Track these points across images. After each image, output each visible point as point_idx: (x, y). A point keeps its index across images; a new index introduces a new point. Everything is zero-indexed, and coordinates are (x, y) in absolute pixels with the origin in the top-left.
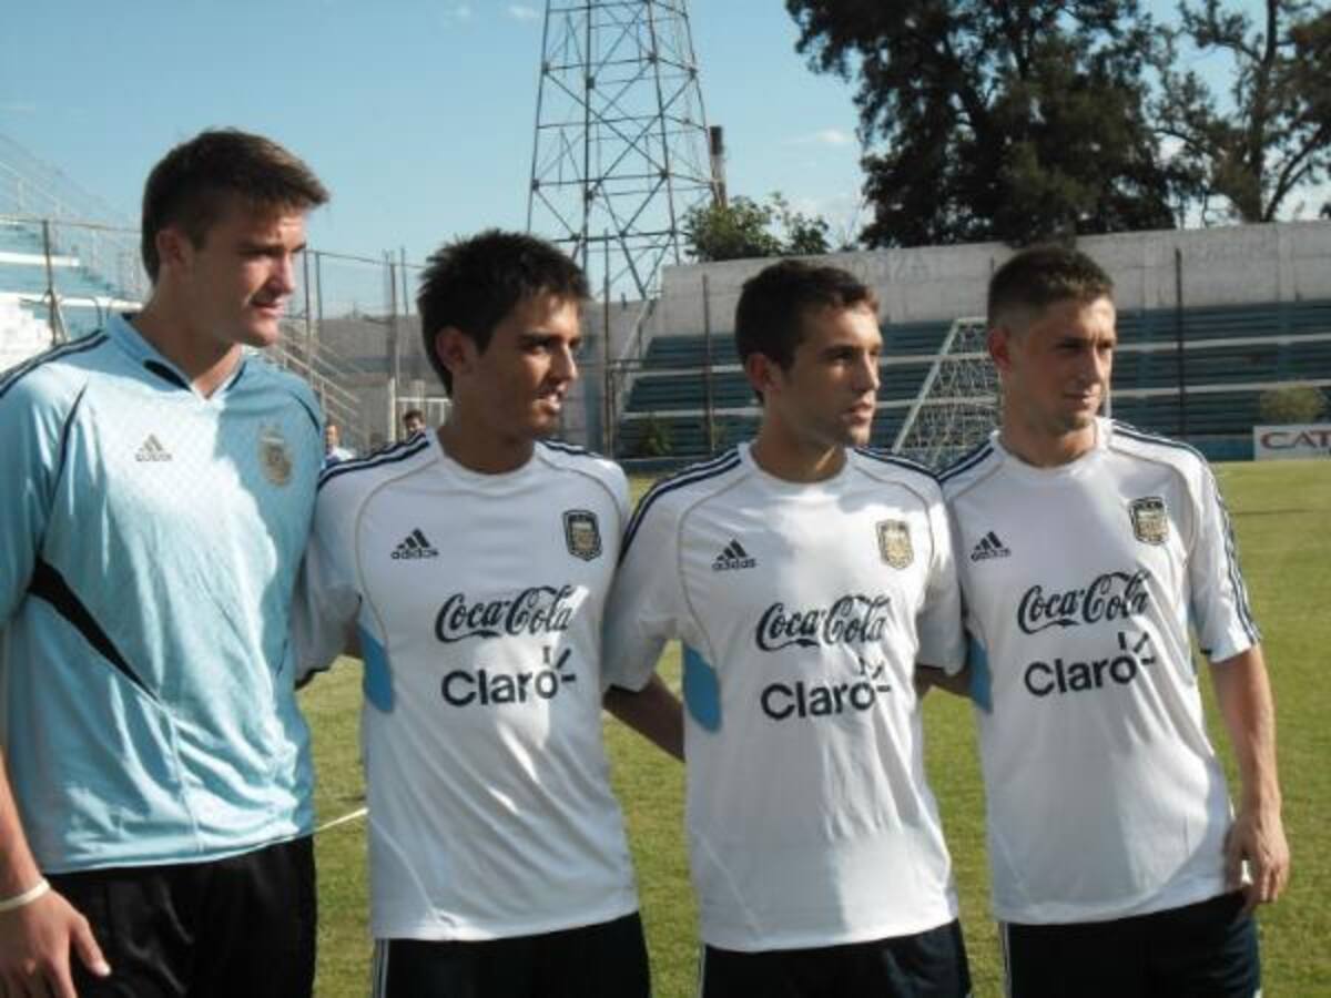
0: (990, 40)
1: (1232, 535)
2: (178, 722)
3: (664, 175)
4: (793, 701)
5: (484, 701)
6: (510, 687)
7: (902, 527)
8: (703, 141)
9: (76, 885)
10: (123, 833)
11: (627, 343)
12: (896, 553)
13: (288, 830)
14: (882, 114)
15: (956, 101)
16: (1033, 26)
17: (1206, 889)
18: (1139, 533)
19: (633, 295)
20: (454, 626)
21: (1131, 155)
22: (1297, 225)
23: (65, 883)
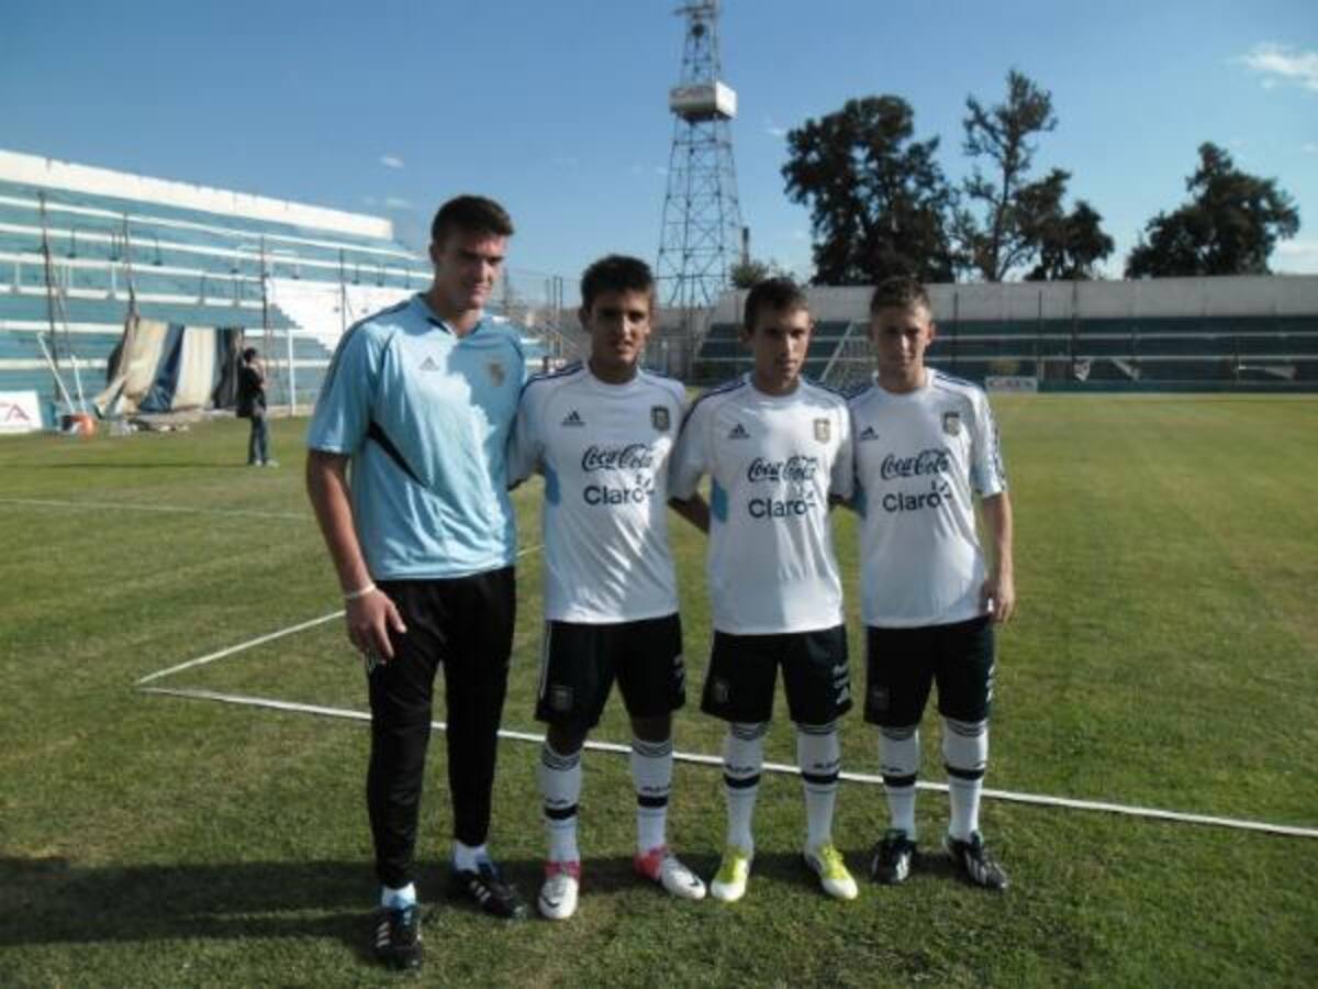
0: (875, 191)
1: (996, 432)
2: (442, 506)
3: (721, 248)
4: (765, 508)
5: (605, 502)
6: (619, 496)
7: (826, 422)
8: (739, 235)
9: (389, 586)
10: (412, 561)
11: (700, 326)
12: (823, 435)
13: (500, 562)
14: (823, 224)
15: (858, 219)
16: (894, 185)
17: (969, 614)
18: (946, 428)
19: (704, 304)
20: (592, 463)
21: (937, 247)
22: (1013, 285)
23: (383, 585)
